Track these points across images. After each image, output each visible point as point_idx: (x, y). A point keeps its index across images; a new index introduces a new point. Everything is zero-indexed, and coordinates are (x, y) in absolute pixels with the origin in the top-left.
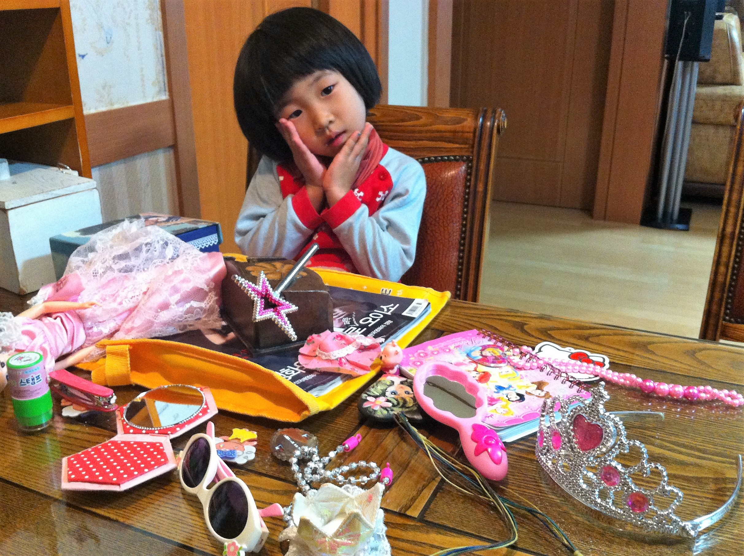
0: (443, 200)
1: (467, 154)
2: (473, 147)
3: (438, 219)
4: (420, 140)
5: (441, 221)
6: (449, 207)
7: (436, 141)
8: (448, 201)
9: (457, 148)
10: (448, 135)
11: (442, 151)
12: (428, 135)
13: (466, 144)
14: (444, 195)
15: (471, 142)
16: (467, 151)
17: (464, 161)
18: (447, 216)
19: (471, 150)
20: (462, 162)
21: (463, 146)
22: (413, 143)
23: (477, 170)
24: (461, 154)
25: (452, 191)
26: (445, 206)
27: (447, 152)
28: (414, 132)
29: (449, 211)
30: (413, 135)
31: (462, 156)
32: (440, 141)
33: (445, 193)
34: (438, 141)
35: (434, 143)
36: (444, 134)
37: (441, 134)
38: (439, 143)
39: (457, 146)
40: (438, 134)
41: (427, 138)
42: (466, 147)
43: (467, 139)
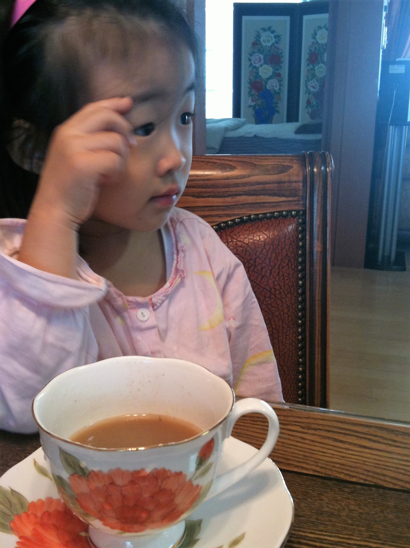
0: (277, 267)
1: (296, 208)
3: (273, 290)
4: (237, 195)
6: (285, 274)
7: (257, 195)
8: (283, 267)
9: (284, 202)
10: (272, 186)
11: (265, 207)
12: (247, 188)
14: (277, 259)
16: (295, 205)
17: (294, 217)
19: (302, 202)
20: (292, 218)
21: (291, 199)
22: (228, 199)
23: (312, 227)
24: (289, 209)
25: (287, 254)
26: (281, 273)
27: (274, 207)
28: (227, 186)
30: (227, 189)
31: (291, 211)
32: (262, 195)
33: (280, 258)
34: (260, 194)
35: (254, 197)
36: (267, 186)
37: (262, 186)
38: (262, 197)
39: (284, 199)
40: (260, 186)
41: (246, 192)
42: (295, 200)
43: (296, 190)
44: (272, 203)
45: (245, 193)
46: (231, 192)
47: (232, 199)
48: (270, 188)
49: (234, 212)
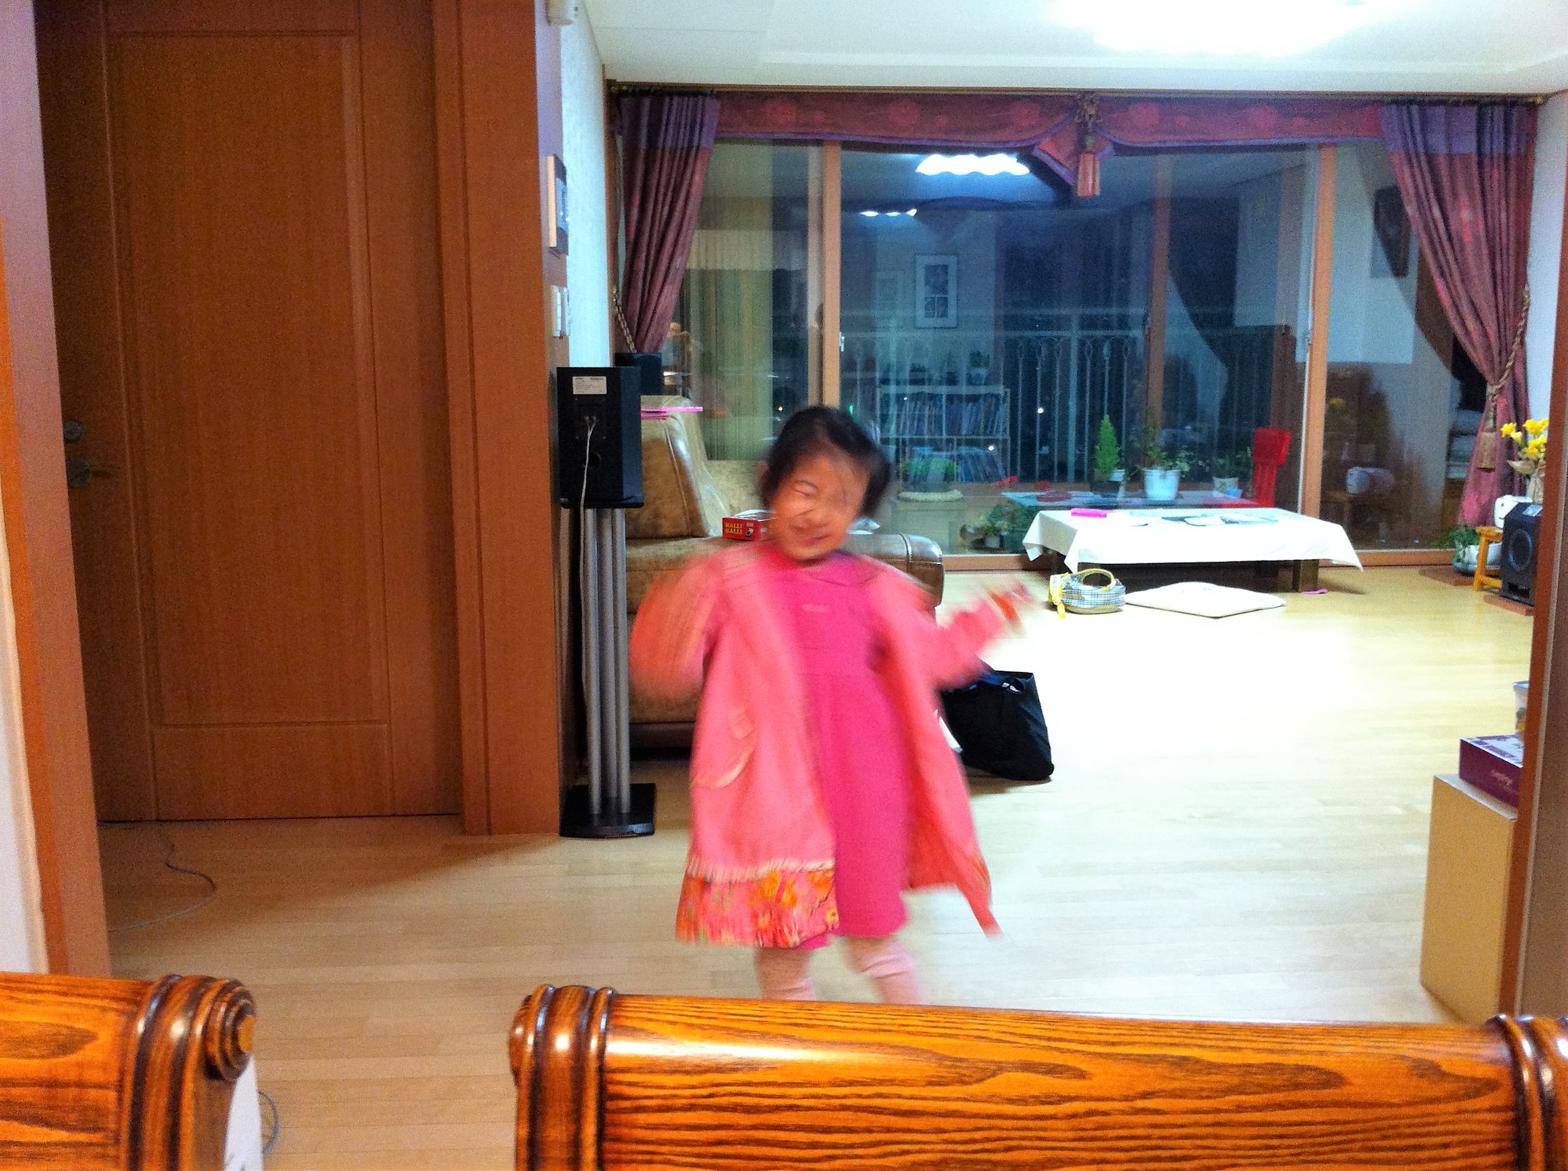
2: (117, 1141)
9: (63, 1144)
10: (31, 1094)
13: (96, 1129)
15: (111, 1123)
21: (82, 1137)
39: (63, 1136)
42: (95, 1140)
43: (97, 1109)
44: (29, 1145)
48: (24, 1100)
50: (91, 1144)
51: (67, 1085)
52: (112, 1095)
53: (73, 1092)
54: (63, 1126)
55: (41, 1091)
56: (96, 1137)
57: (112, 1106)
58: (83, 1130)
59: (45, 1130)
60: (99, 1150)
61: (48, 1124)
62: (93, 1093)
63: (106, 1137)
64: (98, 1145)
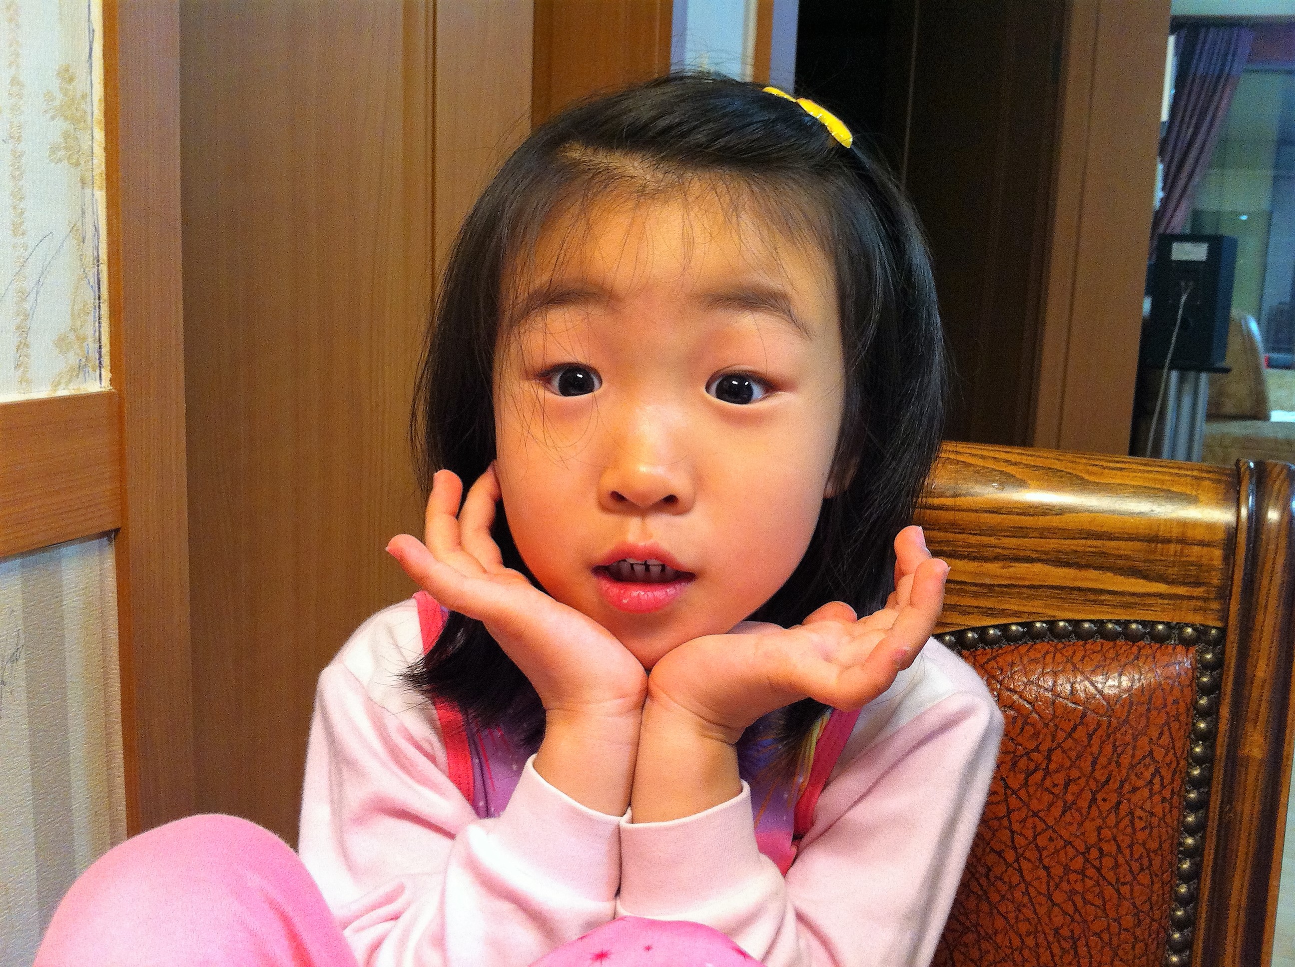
0: (1114, 785)
1: (1198, 619)
2: (1224, 594)
3: (1094, 853)
4: (1017, 559)
5: (1108, 862)
6: (1138, 812)
7: (1079, 566)
8: (1135, 790)
9: (1161, 596)
10: (1125, 548)
11: (1102, 603)
12: (1052, 544)
13: (1197, 584)
14: (1118, 764)
15: (1216, 580)
16: (1196, 610)
17: (1187, 643)
18: (1131, 846)
19: (1215, 606)
20: (1179, 648)
21: (1181, 590)
22: (993, 568)
23: (1242, 680)
24: (1175, 618)
25: (1151, 753)
26: (1124, 806)
27: (1126, 606)
28: (993, 531)
29: (1139, 824)
30: (993, 540)
31: (1181, 627)
32: (1095, 568)
33: (1126, 760)
34: (1088, 566)
35: (1071, 572)
36: (1111, 545)
37: (1099, 543)
38: (1093, 574)
39: (1161, 588)
40: (1089, 542)
41: (1046, 553)
42: (1195, 594)
43: (1199, 566)
44: (1122, 594)
45: (1044, 557)
46: (1003, 548)
47: (1003, 567)
48: (1122, 552)
49: (1006, 606)
50: (1191, 598)
51: (1168, 541)
52: (1218, 553)
53: (1172, 547)
54: (1161, 578)
55: (1138, 545)
56: (1199, 591)
57: (1218, 562)
58: (1184, 584)
59: (1142, 581)
60: (1199, 603)
61: (1146, 577)
62: (1196, 549)
63: (1208, 592)
64: (1198, 598)
